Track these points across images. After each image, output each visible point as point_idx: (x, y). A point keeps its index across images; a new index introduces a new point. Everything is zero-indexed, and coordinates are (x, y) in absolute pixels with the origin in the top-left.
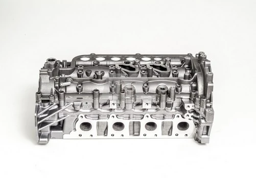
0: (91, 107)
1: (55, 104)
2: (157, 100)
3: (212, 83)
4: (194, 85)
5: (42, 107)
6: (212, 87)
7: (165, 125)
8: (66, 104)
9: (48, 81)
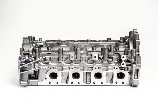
0: (57, 61)
1: (33, 56)
2: (102, 55)
3: (139, 39)
4: (127, 46)
5: (24, 57)
6: (139, 42)
7: (108, 74)
8: (40, 57)
9: (28, 43)
